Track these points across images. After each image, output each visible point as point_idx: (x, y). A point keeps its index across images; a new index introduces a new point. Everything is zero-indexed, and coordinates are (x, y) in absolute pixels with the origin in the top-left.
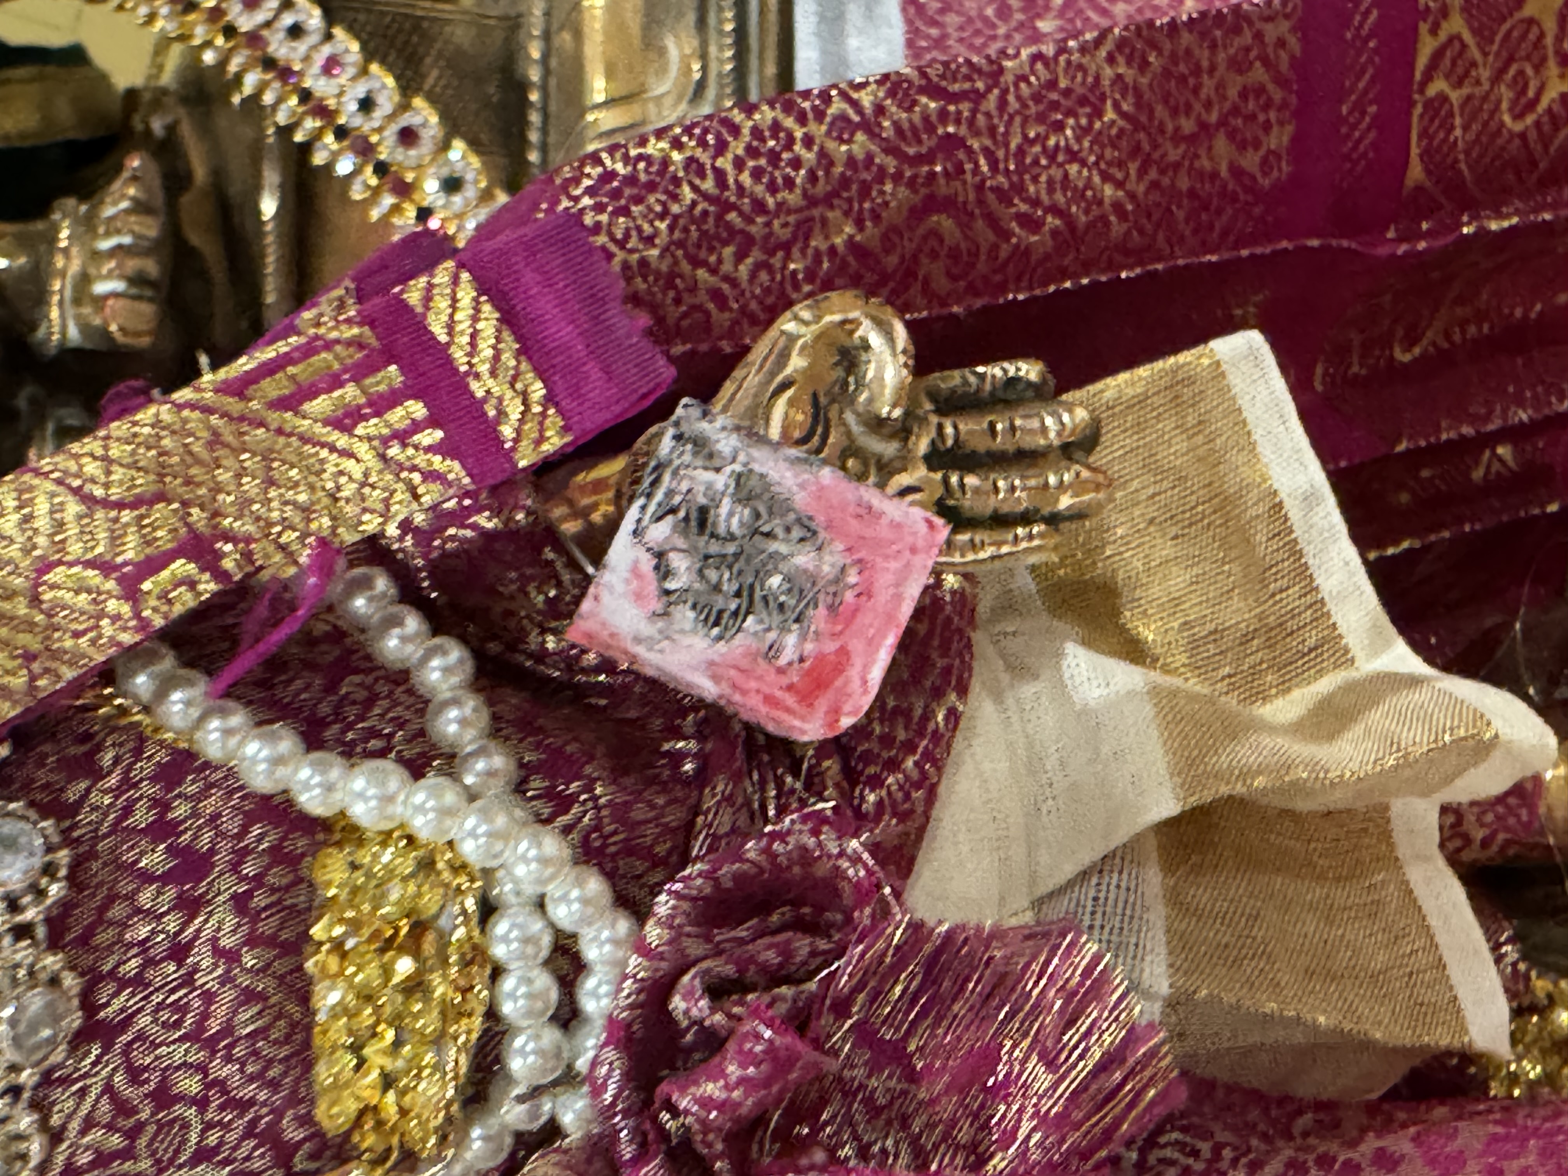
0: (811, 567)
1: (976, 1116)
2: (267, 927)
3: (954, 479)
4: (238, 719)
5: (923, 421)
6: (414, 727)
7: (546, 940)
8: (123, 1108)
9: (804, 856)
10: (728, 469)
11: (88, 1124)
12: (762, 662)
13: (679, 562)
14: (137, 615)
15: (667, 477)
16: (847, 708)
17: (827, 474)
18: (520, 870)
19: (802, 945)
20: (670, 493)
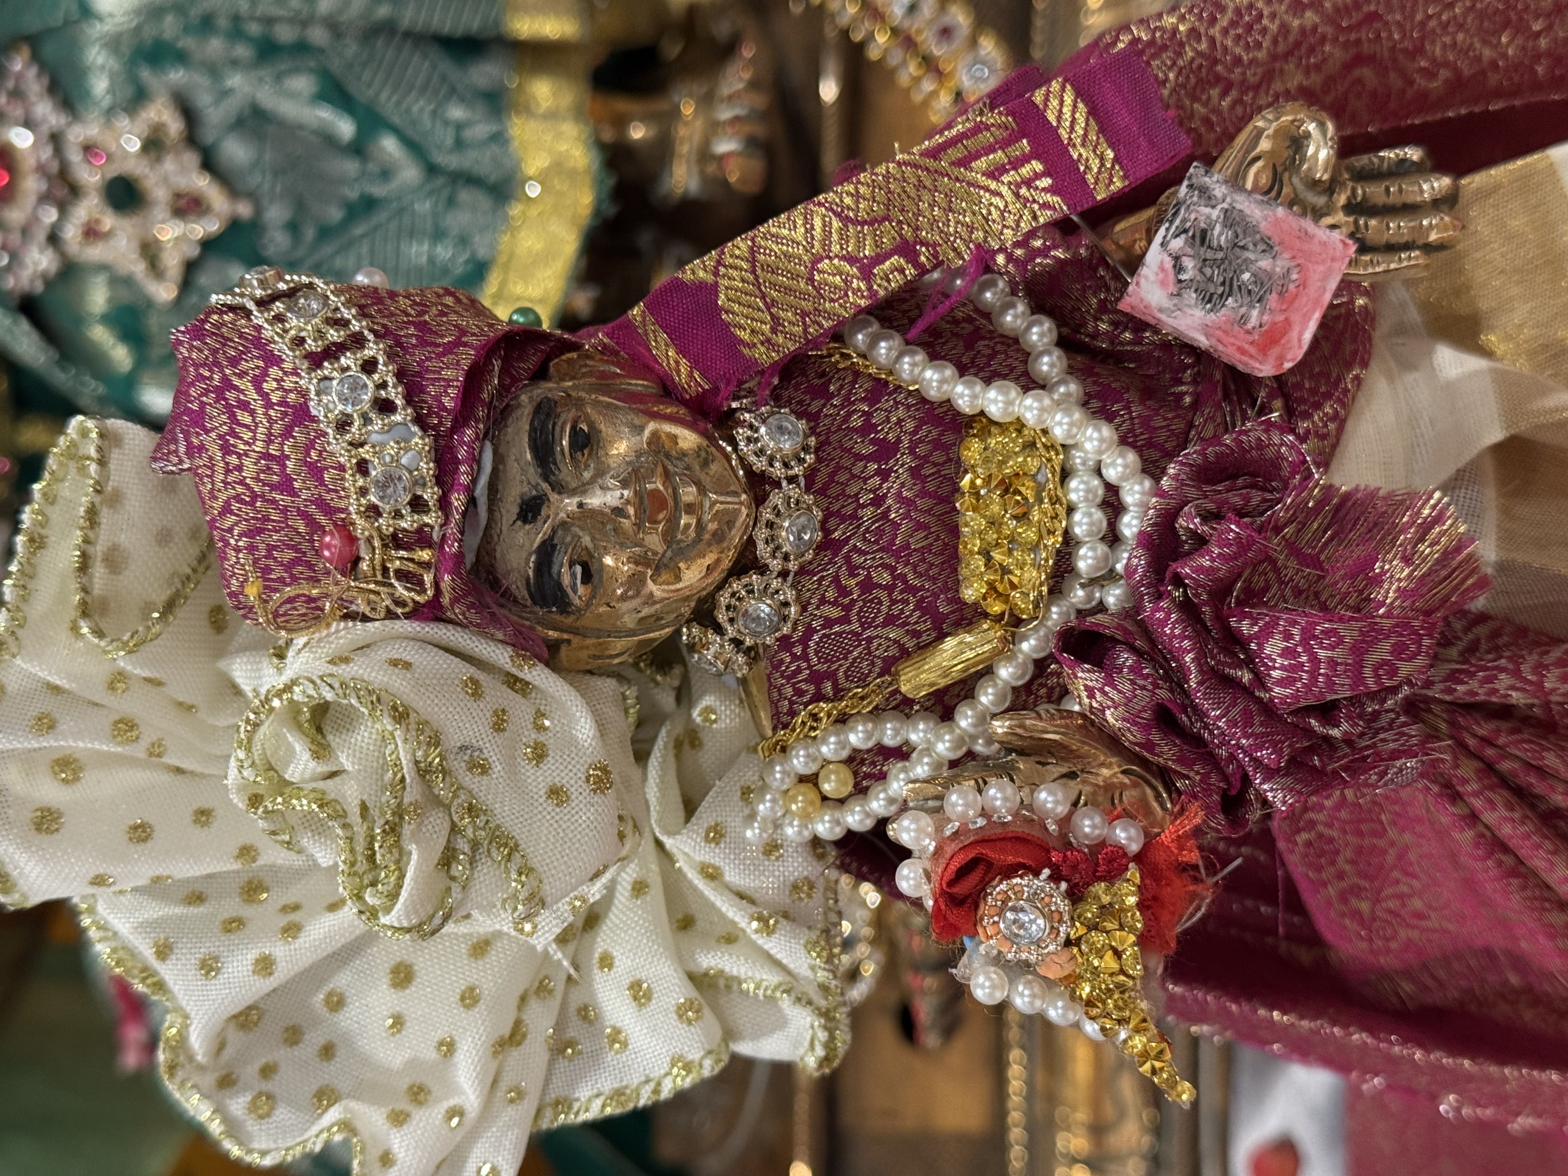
0: (1268, 268)
1: (1361, 592)
2: (931, 487)
3: (1361, 222)
4: (920, 357)
5: (1343, 184)
6: (1021, 368)
7: (1101, 492)
8: (844, 591)
9: (1260, 445)
10: (1219, 207)
11: (823, 601)
12: (1236, 327)
13: (1188, 263)
14: (870, 288)
15: (1182, 211)
16: (1289, 356)
17: (1280, 211)
18: (1088, 446)
19: (1256, 497)
20: (1184, 221)
